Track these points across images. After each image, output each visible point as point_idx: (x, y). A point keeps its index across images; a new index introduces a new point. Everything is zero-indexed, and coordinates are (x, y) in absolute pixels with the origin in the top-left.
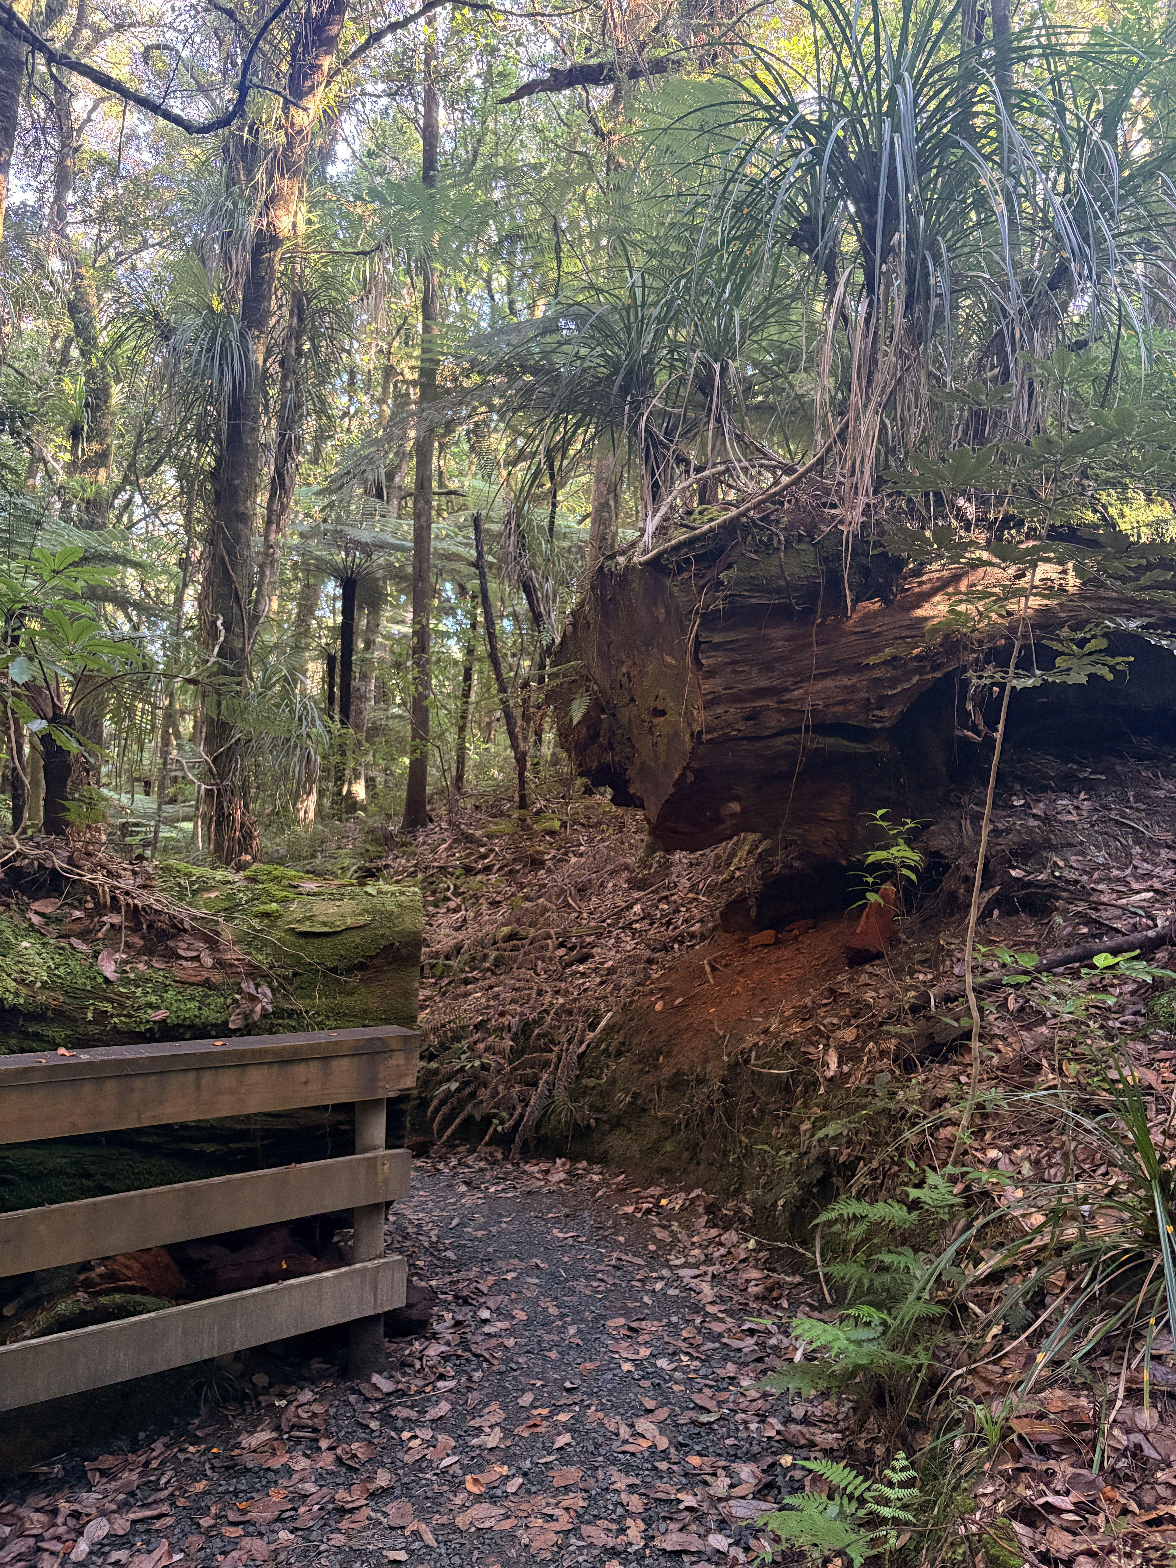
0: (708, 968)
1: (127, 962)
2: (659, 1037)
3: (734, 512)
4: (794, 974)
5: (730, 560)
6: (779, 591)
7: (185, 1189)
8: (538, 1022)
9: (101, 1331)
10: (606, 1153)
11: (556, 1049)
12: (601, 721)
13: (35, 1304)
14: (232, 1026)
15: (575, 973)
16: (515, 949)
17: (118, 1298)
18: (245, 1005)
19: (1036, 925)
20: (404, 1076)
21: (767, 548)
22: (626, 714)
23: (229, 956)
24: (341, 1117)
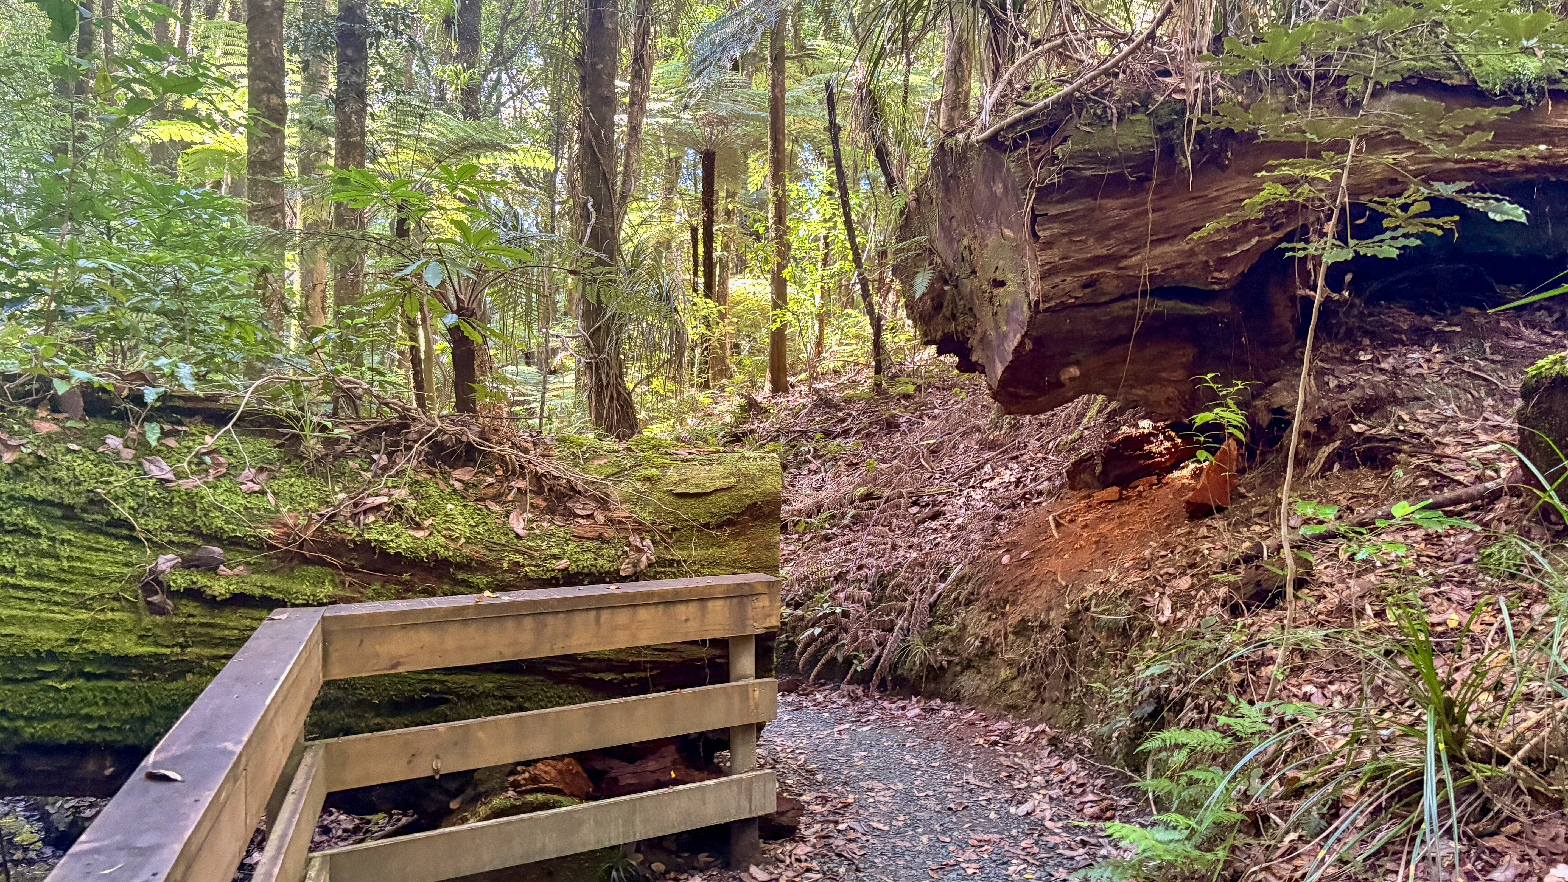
0: (1052, 525)
1: (534, 521)
2: (1005, 587)
3: (1067, 88)
4: (1135, 528)
5: (1065, 134)
6: (1113, 162)
7: (591, 708)
8: (892, 574)
9: (531, 819)
10: (958, 692)
11: (910, 598)
12: (945, 292)
13: (475, 800)
14: (622, 573)
15: (927, 529)
16: (872, 507)
17: (540, 797)
18: (634, 555)
19: (1376, 477)
20: (769, 616)
21: (1103, 119)
22: (968, 285)
23: (617, 514)
24: (717, 652)
